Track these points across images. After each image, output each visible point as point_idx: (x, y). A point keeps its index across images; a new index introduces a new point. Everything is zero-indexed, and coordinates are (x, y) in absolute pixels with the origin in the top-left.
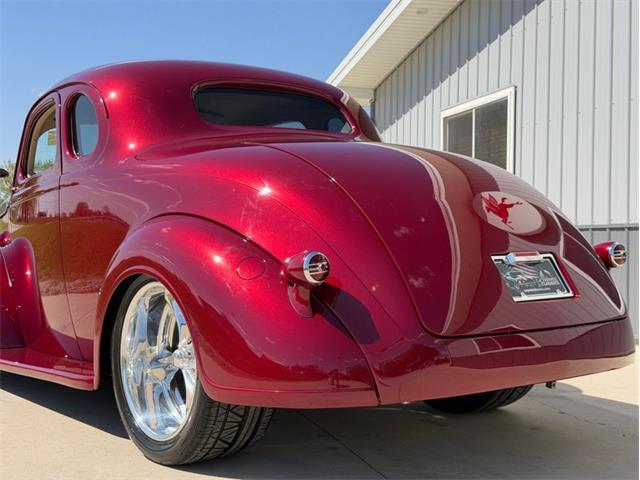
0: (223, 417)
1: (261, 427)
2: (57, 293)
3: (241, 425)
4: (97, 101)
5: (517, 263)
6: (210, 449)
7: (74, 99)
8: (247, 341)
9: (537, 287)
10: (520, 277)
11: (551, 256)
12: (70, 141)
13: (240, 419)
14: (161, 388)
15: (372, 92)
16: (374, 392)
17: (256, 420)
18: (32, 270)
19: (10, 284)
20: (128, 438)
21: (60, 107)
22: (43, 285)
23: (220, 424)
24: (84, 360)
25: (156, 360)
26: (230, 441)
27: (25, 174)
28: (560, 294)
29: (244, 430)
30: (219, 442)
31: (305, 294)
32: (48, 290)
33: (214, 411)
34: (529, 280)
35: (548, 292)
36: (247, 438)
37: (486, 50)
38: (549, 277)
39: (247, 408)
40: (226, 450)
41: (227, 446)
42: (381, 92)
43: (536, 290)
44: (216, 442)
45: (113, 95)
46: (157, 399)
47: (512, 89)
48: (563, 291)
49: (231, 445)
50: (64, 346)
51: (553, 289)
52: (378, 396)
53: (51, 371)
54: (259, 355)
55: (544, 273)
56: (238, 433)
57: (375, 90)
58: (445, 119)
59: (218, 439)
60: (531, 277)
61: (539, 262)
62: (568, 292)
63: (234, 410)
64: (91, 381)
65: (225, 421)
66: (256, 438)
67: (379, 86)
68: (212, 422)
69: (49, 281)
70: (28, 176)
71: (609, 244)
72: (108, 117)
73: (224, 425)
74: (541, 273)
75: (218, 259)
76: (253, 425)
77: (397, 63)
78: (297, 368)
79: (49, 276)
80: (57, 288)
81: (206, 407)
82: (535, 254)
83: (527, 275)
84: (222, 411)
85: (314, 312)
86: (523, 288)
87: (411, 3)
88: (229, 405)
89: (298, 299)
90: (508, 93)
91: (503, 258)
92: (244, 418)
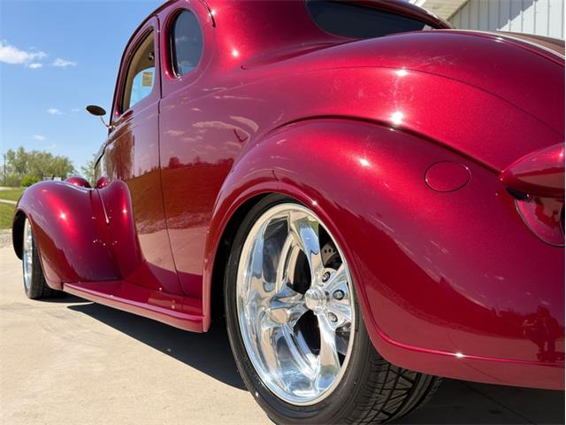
0: (392, 383)
1: (431, 393)
2: (152, 231)
3: (410, 392)
7: (175, 16)
13: (410, 385)
17: (427, 385)
18: (128, 208)
19: (108, 221)
21: (157, 35)
22: (139, 226)
23: (387, 393)
24: (185, 295)
25: (276, 300)
26: (393, 411)
27: (121, 112)
29: (412, 399)
30: (381, 413)
32: (143, 230)
33: (382, 375)
39: (419, 375)
41: (387, 417)
49: (391, 416)
50: (160, 279)
53: (146, 305)
56: (405, 401)
59: (382, 411)
63: (406, 375)
64: (200, 321)
65: (394, 388)
68: (378, 391)
69: (145, 221)
73: (391, 394)
79: (144, 217)
80: (153, 227)
84: (391, 376)
87: (425, 3)
88: (400, 369)
92: (415, 383)
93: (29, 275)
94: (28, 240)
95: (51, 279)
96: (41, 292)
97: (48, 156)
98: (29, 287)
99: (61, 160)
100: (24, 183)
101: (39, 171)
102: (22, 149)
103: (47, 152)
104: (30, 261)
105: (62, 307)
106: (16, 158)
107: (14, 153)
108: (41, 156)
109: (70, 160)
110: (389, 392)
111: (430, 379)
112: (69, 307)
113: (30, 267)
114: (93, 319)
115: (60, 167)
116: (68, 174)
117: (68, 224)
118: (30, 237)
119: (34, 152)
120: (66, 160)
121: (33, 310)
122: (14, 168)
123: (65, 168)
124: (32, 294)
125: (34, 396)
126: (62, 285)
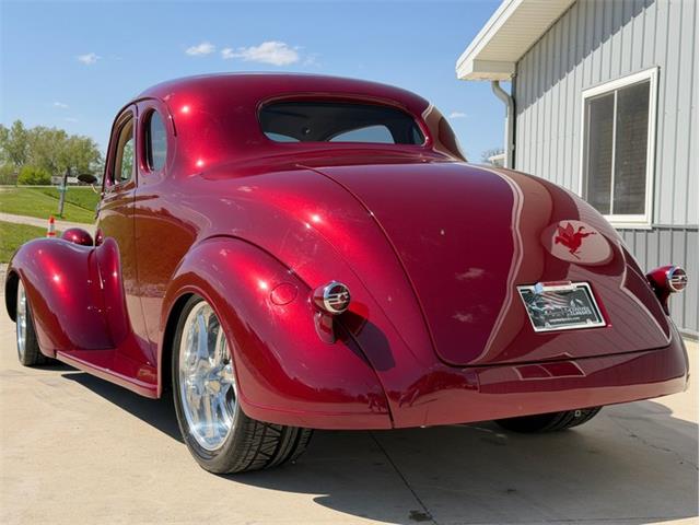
0: (261, 432)
1: (301, 442)
3: (280, 439)
4: (167, 116)
5: (546, 293)
6: (253, 460)
7: (149, 113)
8: (283, 367)
9: (565, 316)
10: (547, 306)
11: (587, 284)
12: (145, 155)
13: (279, 434)
14: (217, 400)
15: (514, 65)
16: (388, 416)
18: (118, 272)
19: (102, 286)
20: (183, 442)
21: (137, 120)
25: (215, 373)
26: (271, 453)
27: (112, 180)
28: (590, 324)
29: (284, 445)
30: (260, 455)
31: (329, 323)
33: (252, 426)
34: (557, 310)
35: (577, 321)
36: (288, 451)
37: (630, 24)
38: (581, 306)
39: (285, 427)
40: (269, 462)
41: (268, 458)
42: (523, 66)
43: (563, 320)
44: (256, 455)
45: (185, 109)
46: (214, 410)
47: (655, 70)
48: (593, 320)
49: (273, 457)
51: (583, 319)
52: (392, 420)
54: (292, 378)
55: (575, 302)
56: (279, 446)
57: (517, 64)
58: (586, 99)
59: (258, 451)
60: (560, 307)
61: (571, 292)
62: (601, 321)
63: (273, 426)
64: (155, 389)
65: (263, 436)
66: (297, 452)
67: (522, 58)
68: (251, 436)
70: (116, 182)
71: (668, 268)
72: (175, 135)
73: (262, 439)
74: (572, 302)
75: (263, 285)
76: (293, 440)
77: (539, 34)
78: (324, 390)
81: (244, 423)
82: (566, 284)
83: (555, 305)
84: (259, 426)
85: (336, 338)
86: (547, 318)
89: (322, 326)
90: (651, 74)
91: (532, 288)
92: (282, 433)
93: (22, 340)
94: (22, 302)
95: (45, 346)
96: (35, 359)
97: (61, 135)
98: (23, 353)
99: (81, 143)
100: (24, 178)
101: (46, 159)
102: (19, 125)
103: (58, 129)
104: (24, 325)
105: (56, 375)
106: (10, 138)
107: (7, 131)
108: (49, 135)
109: (94, 142)
110: (259, 438)
111: (296, 431)
112: (64, 376)
113: (24, 331)
114: (84, 388)
115: (79, 154)
116: (91, 164)
117: (62, 288)
118: (24, 299)
119: (38, 129)
120: (88, 143)
121: (26, 378)
122: (7, 155)
123: (87, 155)
124: (26, 360)
125: (22, 447)
126: (55, 352)
